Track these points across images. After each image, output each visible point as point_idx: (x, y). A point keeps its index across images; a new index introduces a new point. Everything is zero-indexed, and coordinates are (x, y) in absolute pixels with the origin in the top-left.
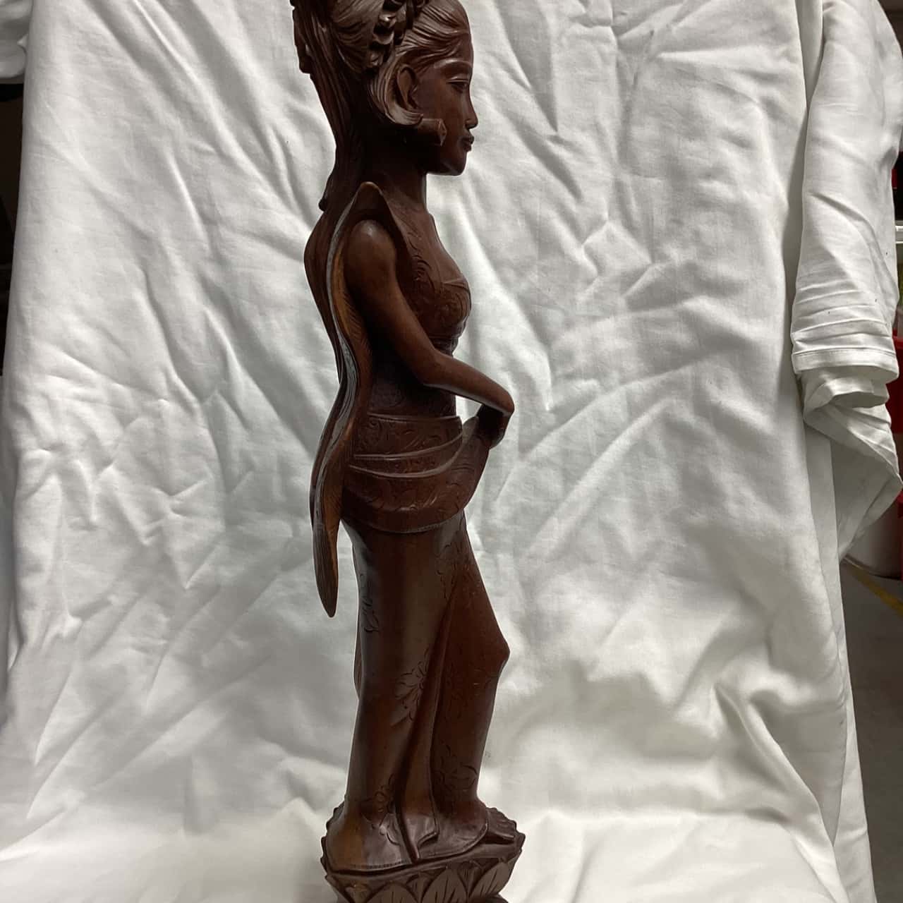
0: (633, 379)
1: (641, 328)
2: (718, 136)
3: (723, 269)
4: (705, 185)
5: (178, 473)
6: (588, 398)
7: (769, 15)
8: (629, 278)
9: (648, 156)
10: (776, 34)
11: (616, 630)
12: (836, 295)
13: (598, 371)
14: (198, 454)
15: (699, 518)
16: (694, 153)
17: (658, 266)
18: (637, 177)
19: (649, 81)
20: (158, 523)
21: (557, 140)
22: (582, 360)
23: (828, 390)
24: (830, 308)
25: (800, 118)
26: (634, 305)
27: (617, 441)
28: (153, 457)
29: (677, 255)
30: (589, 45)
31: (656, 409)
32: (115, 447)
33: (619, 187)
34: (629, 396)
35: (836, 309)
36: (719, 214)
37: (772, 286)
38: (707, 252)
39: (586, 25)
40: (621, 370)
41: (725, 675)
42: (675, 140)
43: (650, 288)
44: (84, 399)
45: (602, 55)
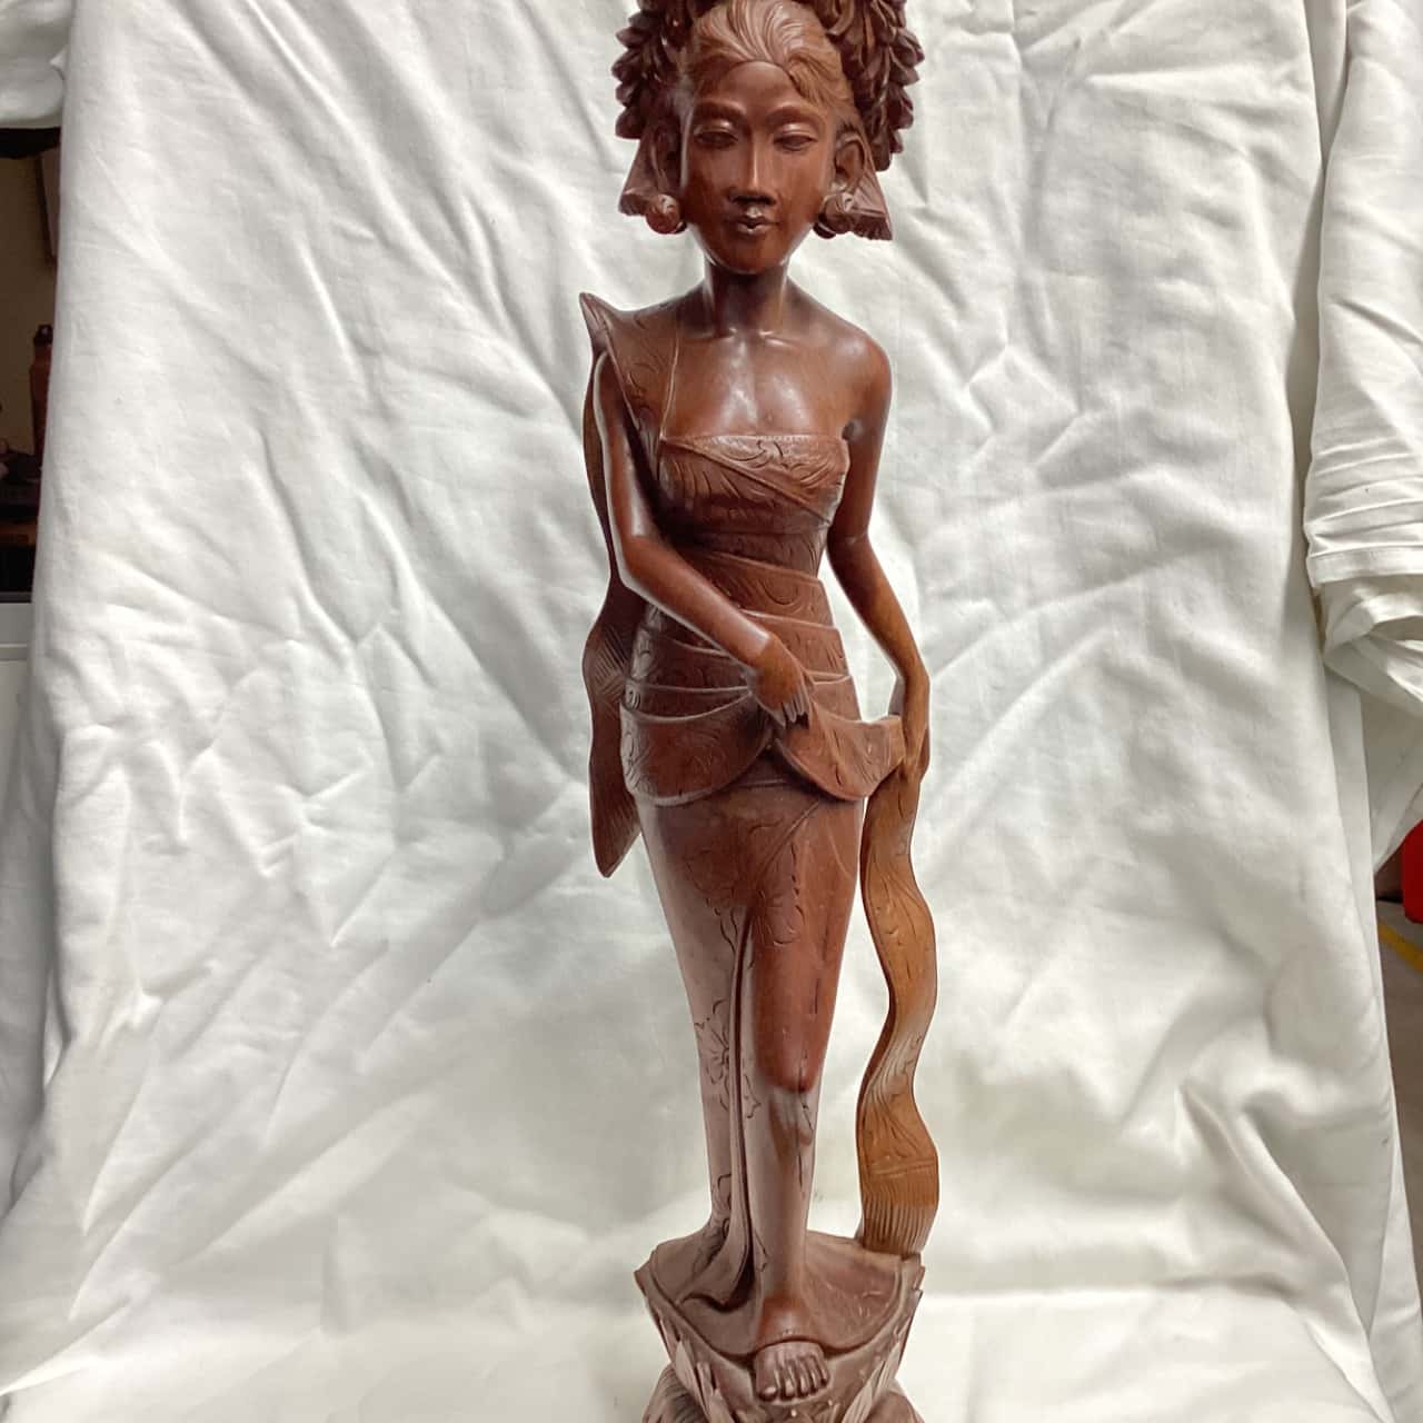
1: (1061, 515)
2: (1185, 210)
3: (1194, 421)
4: (1164, 286)
5: (318, 760)
6: (978, 629)
7: (1262, 15)
8: (1041, 438)
9: (1071, 241)
10: (1273, 45)
11: (1027, 1000)
12: (1377, 463)
13: (993, 586)
14: (348, 728)
15: (1158, 820)
16: (1145, 236)
17: (1088, 417)
18: (1054, 276)
19: (1072, 120)
20: (285, 842)
21: (926, 215)
22: (967, 568)
23: (1366, 613)
24: (1369, 483)
25: (1312, 179)
26: (1050, 480)
27: (1024, 699)
28: (277, 734)
29: (1119, 399)
30: (974, 64)
31: (1087, 646)
32: (215, 719)
33: (1024, 289)
34: (1043, 626)
35: (1378, 484)
36: (1187, 333)
37: (1273, 448)
38: (1169, 395)
39: (972, 30)
40: (1030, 584)
41: (1199, 1069)
42: (1114, 215)
43: (1075, 454)
44: (165, 642)
45: (998, 79)
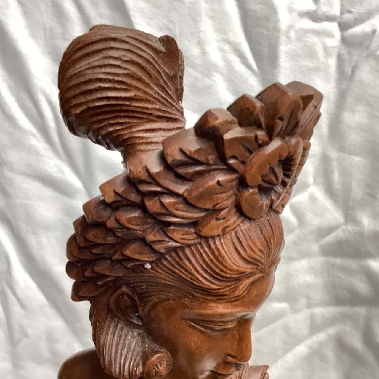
0: (317, 306)
